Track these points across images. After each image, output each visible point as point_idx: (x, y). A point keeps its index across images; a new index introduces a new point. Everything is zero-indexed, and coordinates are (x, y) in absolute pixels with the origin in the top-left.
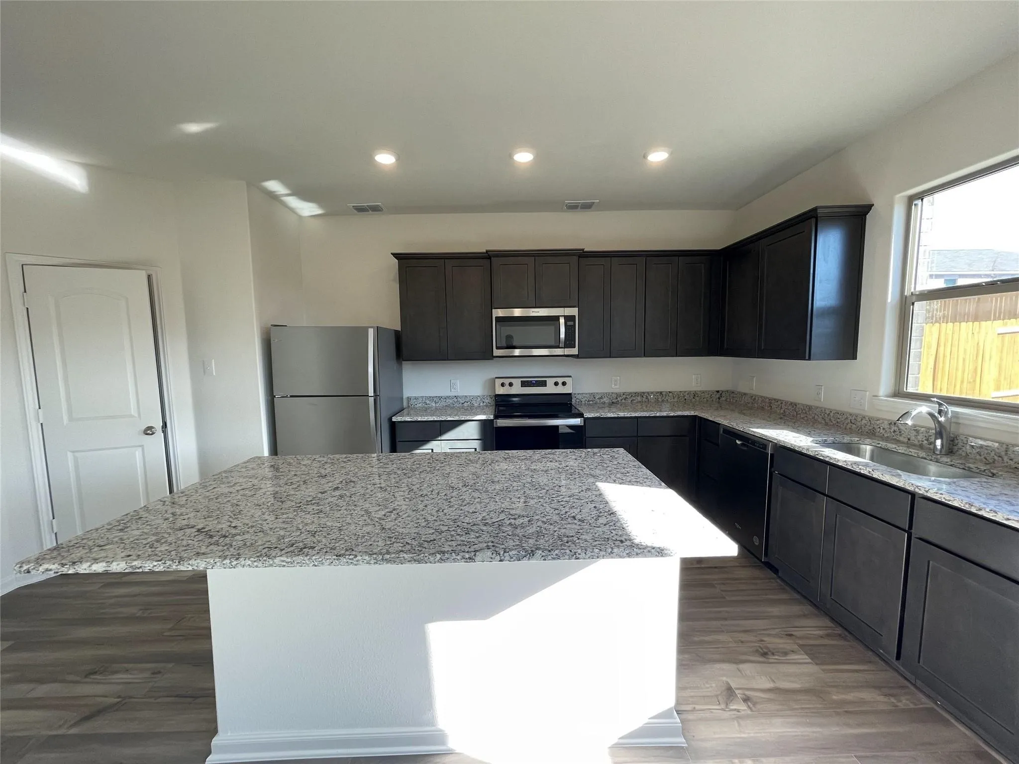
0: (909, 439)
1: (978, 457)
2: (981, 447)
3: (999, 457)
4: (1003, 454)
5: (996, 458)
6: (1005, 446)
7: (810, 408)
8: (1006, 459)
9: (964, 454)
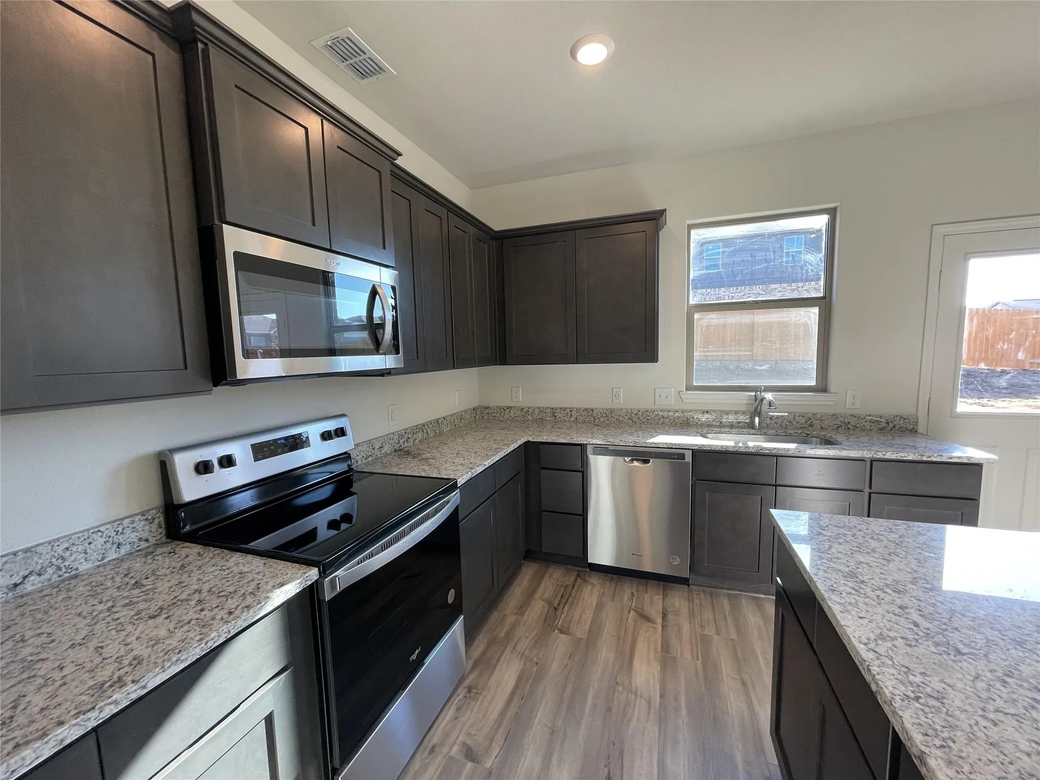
0: (721, 423)
1: (776, 426)
2: (778, 417)
3: (790, 422)
4: (792, 420)
5: (788, 423)
6: (793, 414)
7: (612, 411)
8: (794, 423)
9: (765, 426)
